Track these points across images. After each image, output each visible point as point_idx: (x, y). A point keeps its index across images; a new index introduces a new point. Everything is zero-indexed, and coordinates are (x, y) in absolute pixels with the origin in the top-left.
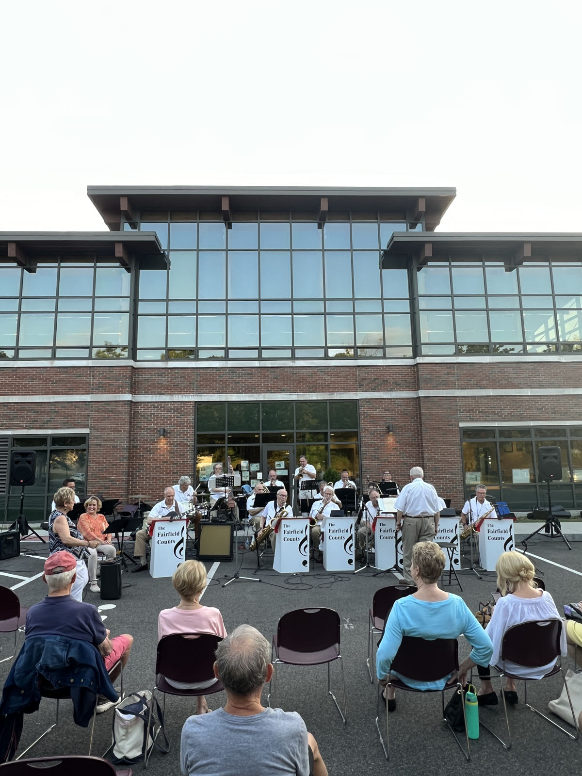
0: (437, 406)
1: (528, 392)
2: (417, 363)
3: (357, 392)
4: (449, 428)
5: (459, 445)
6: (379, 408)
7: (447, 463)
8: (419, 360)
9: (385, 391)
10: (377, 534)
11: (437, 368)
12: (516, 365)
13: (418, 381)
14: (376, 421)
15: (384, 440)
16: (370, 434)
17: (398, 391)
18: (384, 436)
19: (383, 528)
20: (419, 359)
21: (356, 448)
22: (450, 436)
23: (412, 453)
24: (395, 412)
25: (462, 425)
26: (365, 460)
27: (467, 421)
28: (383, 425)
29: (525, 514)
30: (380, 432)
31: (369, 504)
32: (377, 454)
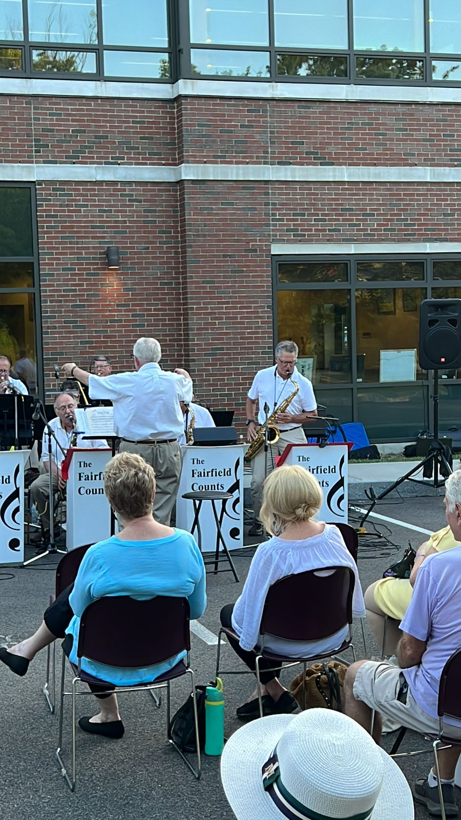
0: (222, 204)
1: (425, 174)
2: (180, 96)
3: (32, 162)
4: (247, 256)
5: (268, 297)
6: (87, 206)
7: (241, 338)
8: (185, 87)
9: (100, 163)
10: (72, 484)
11: (228, 109)
12: (405, 108)
13: (181, 142)
14: (78, 237)
15: (96, 285)
16: (64, 270)
17: (131, 164)
18: (98, 274)
19: (87, 471)
20: (185, 83)
21: (30, 305)
22: (249, 276)
23: (163, 315)
24: (126, 216)
25: (276, 249)
26: (52, 333)
27: (289, 241)
28: (94, 248)
29: (400, 447)
30: (87, 264)
31: (55, 423)
32: (81, 316)
